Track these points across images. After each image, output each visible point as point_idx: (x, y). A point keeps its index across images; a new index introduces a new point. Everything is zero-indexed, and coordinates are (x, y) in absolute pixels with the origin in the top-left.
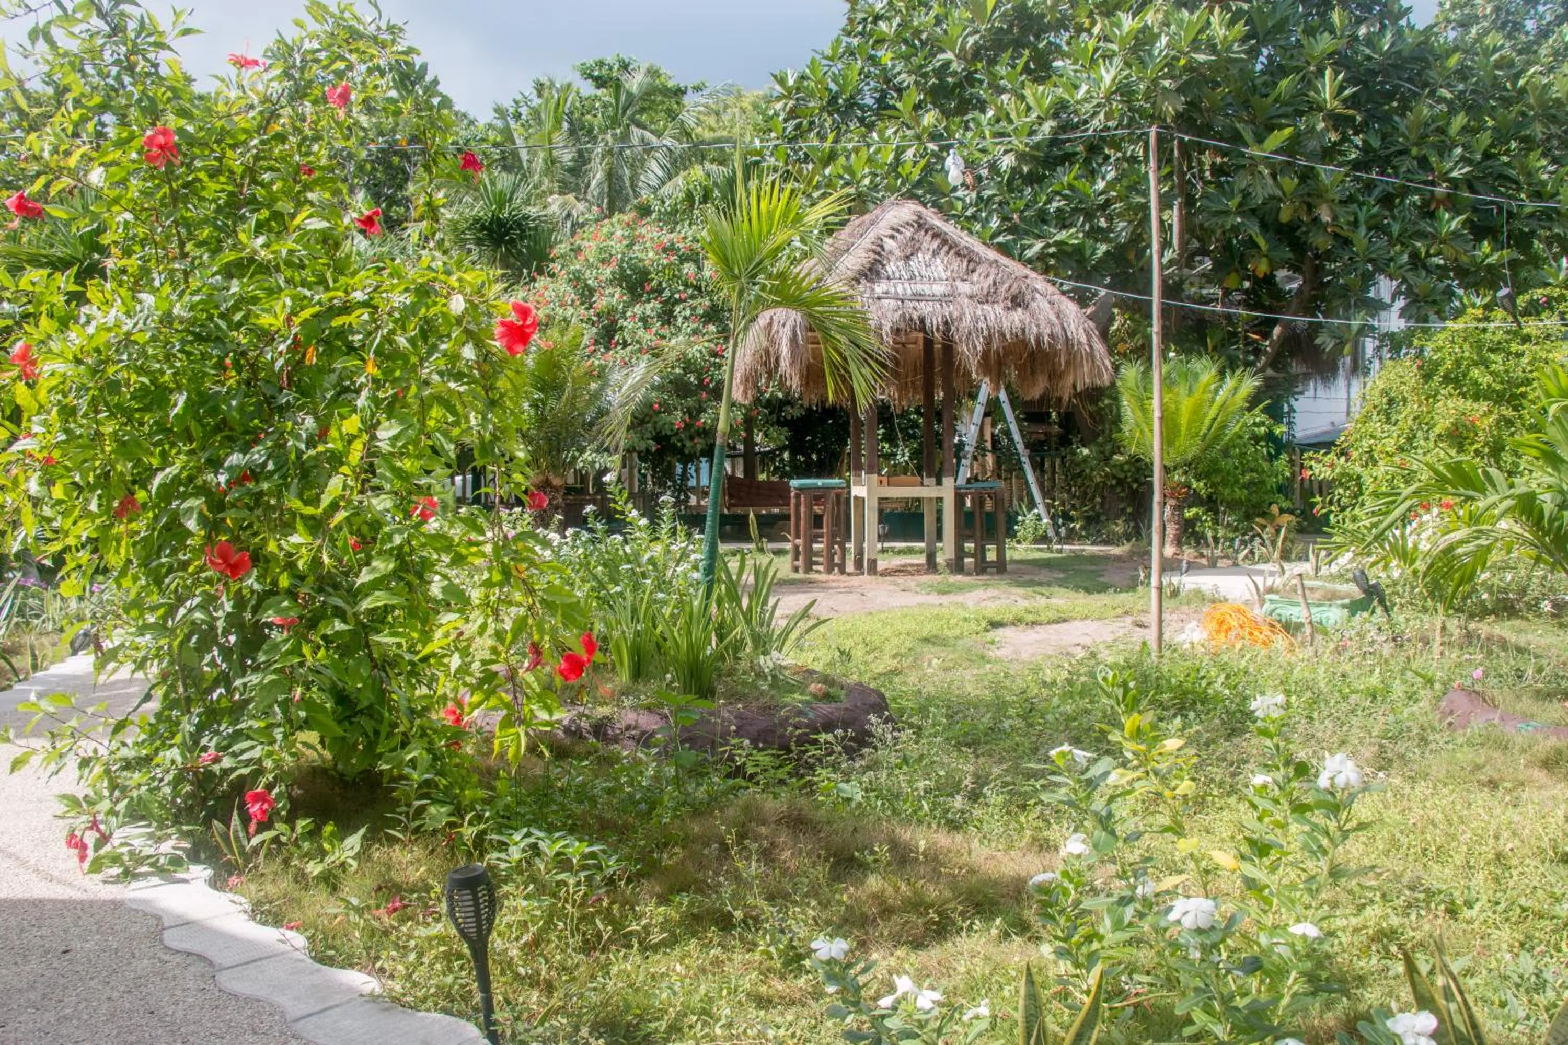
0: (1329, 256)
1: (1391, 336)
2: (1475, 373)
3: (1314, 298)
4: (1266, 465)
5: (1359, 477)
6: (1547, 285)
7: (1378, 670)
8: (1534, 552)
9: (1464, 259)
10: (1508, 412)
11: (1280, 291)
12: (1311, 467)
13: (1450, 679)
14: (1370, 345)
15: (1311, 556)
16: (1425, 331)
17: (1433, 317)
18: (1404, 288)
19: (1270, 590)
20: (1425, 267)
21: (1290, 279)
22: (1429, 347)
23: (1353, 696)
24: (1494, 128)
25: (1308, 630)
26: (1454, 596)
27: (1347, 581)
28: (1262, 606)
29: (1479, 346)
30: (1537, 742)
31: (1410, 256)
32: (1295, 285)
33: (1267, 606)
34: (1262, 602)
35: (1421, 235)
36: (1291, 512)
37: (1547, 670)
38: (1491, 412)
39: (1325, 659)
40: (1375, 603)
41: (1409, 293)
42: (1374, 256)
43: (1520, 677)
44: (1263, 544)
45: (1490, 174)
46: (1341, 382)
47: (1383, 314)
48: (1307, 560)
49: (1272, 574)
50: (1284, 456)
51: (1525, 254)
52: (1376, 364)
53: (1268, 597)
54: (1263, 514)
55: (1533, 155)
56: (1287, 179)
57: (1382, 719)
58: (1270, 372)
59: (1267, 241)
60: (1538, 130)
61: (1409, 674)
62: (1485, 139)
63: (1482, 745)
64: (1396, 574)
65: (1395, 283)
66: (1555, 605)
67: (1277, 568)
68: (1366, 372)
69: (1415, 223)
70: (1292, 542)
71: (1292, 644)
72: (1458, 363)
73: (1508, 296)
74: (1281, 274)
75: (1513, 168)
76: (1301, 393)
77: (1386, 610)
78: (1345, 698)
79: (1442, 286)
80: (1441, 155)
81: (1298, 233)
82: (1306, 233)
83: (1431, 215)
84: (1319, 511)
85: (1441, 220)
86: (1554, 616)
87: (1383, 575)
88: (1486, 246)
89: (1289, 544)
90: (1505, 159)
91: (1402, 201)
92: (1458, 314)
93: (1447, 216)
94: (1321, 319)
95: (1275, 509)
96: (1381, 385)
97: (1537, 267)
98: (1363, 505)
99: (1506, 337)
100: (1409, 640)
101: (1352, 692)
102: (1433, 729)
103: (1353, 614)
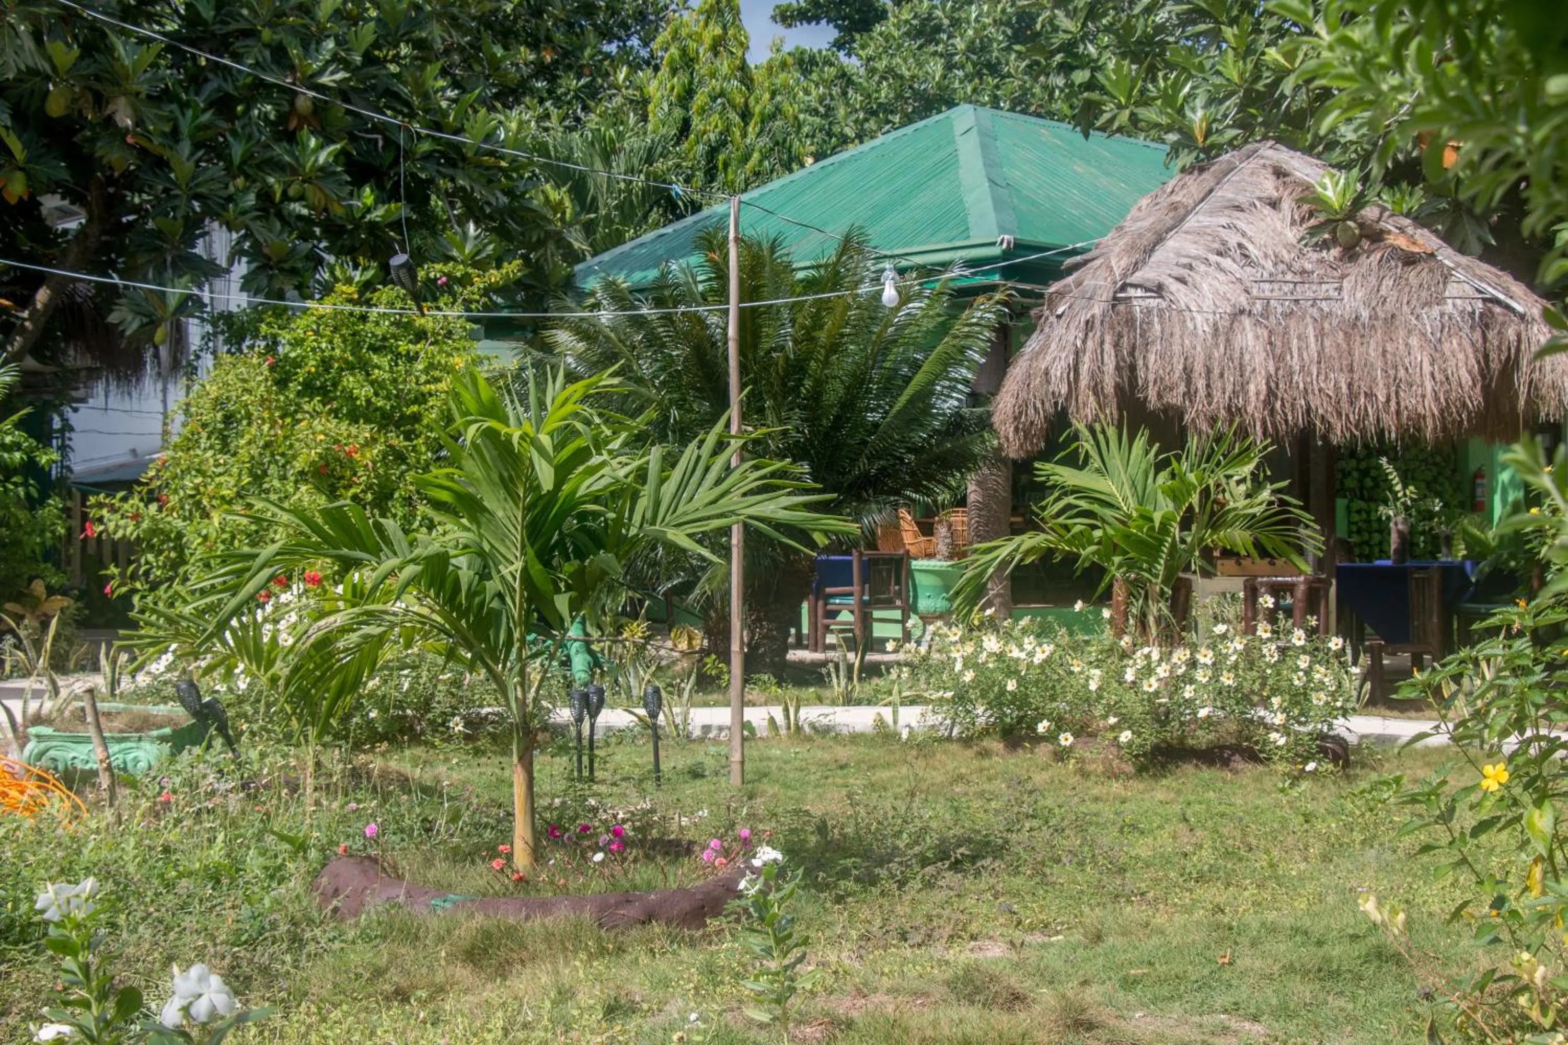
0: (131, 181)
1: (228, 318)
2: (349, 381)
3: (107, 248)
4: (23, 515)
5: (180, 536)
6: (448, 259)
7: (221, 837)
8: (445, 642)
9: (338, 210)
10: (399, 442)
11: (49, 230)
12: (100, 520)
13: (331, 843)
14: (195, 331)
15: (103, 662)
16: (279, 313)
17: (291, 293)
18: (247, 245)
19: (38, 720)
20: (280, 215)
21: (66, 214)
22: (285, 337)
23: (184, 882)
24: (379, 20)
25: (104, 781)
26: (330, 714)
27: (165, 700)
28: (22, 747)
29: (355, 342)
30: (458, 925)
31: (258, 196)
32: (73, 225)
33: (32, 746)
34: (23, 740)
35: (277, 166)
36: (64, 592)
37: (466, 818)
38: (374, 440)
39: (134, 827)
40: (212, 731)
41: (256, 253)
42: (203, 190)
43: (428, 830)
44: (18, 646)
45: (373, 87)
46: (150, 386)
47: (219, 283)
48: (96, 669)
49: (37, 694)
50: (55, 502)
51: (418, 213)
52: (208, 360)
53: (33, 730)
54: (19, 597)
55: (432, 69)
56: (60, 45)
57: (231, 915)
58: (30, 362)
59: (26, 146)
60: (436, 33)
61: (270, 839)
62: (368, 33)
63: (384, 938)
64: (242, 684)
65: (235, 236)
66: (468, 723)
67: (45, 684)
68: (192, 371)
69: (267, 146)
70: (70, 642)
71: (76, 807)
72: (326, 364)
73: (404, 265)
74: (51, 202)
75: (405, 84)
76: (83, 400)
77: (230, 743)
78: (170, 886)
79: (305, 247)
80: (305, 47)
81: (77, 139)
82: (93, 140)
83: (291, 137)
84: (115, 588)
85: (305, 146)
86: (468, 738)
87: (222, 688)
88: (368, 195)
89: (64, 645)
90: (393, 68)
91: (248, 110)
92: (327, 289)
93: (313, 142)
94: (117, 280)
95: (39, 587)
96: (213, 390)
97: (434, 233)
98: (185, 579)
99: (393, 329)
100: (267, 787)
101: (181, 875)
102: (310, 921)
103: (177, 749)
